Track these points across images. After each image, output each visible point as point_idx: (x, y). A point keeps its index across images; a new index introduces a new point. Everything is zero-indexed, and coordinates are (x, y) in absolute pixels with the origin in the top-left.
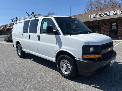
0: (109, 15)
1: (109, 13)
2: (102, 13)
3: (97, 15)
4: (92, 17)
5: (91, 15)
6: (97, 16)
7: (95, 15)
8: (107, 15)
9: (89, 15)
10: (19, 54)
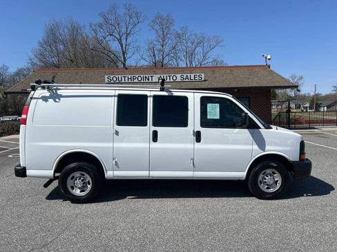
0: (150, 81)
1: (150, 78)
2: (137, 76)
3: (126, 78)
4: (112, 82)
5: (112, 77)
6: (127, 81)
7: (120, 77)
8: (147, 81)
9: (106, 76)
10: (77, 192)
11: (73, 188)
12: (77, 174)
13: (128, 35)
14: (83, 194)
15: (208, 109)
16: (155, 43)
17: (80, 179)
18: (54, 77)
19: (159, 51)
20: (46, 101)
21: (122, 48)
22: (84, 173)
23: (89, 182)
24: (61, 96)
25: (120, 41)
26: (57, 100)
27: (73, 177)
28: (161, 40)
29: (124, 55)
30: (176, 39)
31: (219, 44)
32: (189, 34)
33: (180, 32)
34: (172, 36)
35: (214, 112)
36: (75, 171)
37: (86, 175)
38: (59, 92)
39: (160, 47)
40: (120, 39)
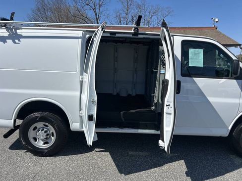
10: (40, 144)
11: (35, 139)
12: (40, 125)
13: (100, 5)
14: (46, 146)
15: (190, 55)
16: (121, 12)
17: (43, 130)
18: (13, 14)
19: (124, 18)
20: (5, 42)
21: (96, 16)
22: (47, 124)
23: (53, 133)
24: (21, 37)
25: (94, 9)
26: (17, 41)
27: (35, 128)
28: (125, 10)
29: (97, 21)
30: (137, 9)
31: (170, 14)
32: (147, 6)
33: (140, 3)
34: (134, 7)
35: (197, 58)
36: (38, 122)
37: (50, 126)
38: (19, 32)
39: (125, 15)
40: (95, 8)
